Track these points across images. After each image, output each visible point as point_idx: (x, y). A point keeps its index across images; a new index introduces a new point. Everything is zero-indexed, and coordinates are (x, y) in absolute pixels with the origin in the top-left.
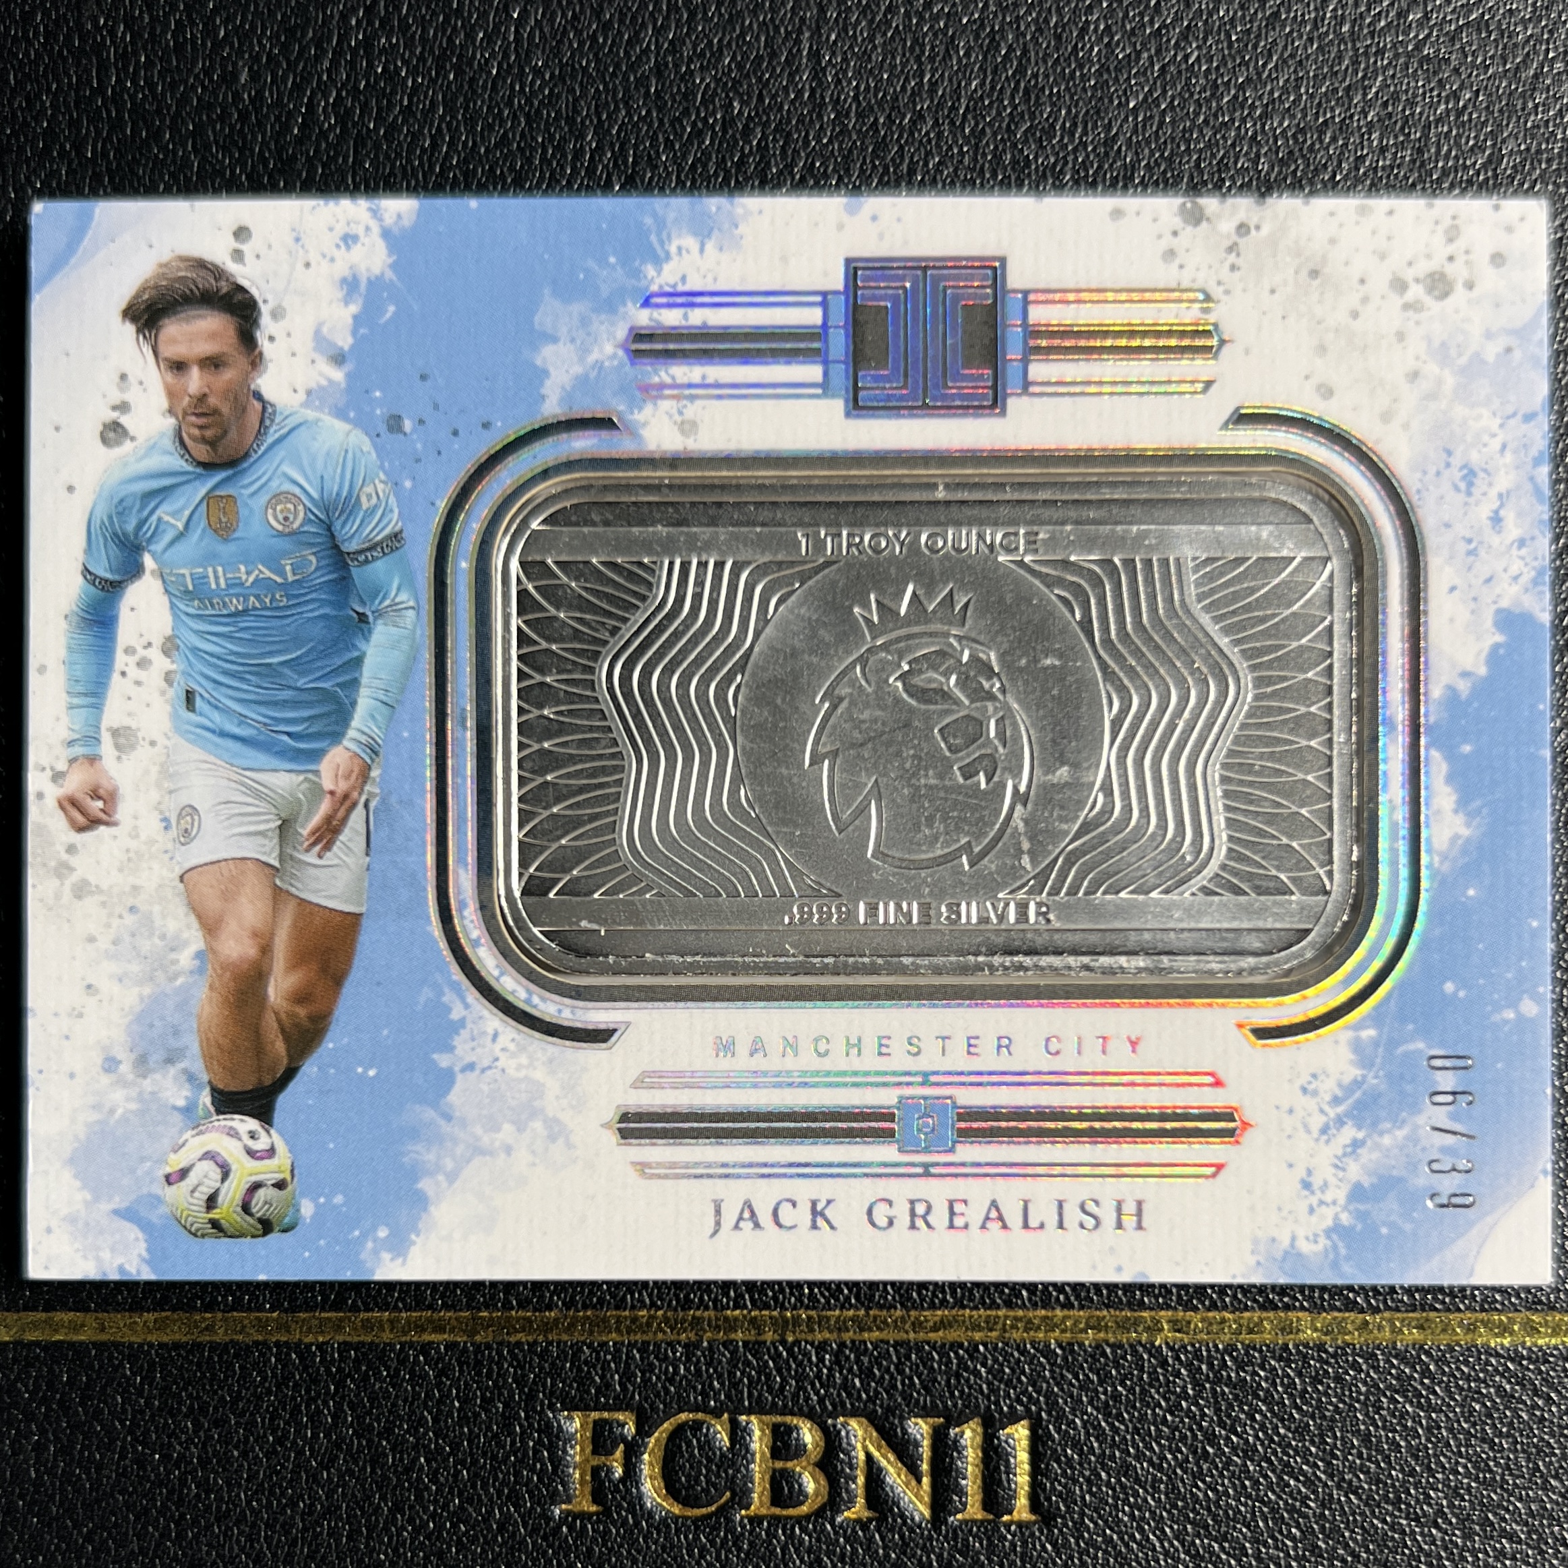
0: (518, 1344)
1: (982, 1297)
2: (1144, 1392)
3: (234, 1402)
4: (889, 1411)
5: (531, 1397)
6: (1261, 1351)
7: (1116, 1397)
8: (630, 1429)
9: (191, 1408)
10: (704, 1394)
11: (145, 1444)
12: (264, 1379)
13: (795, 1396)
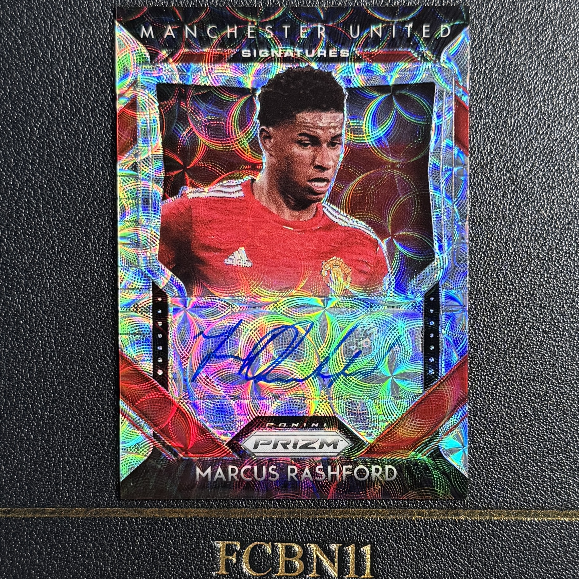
0: (202, 519)
1: (355, 504)
2: (408, 535)
3: (107, 538)
4: (324, 541)
5: (206, 536)
6: (447, 522)
7: (399, 537)
8: (238, 547)
9: (92, 539)
10: (262, 535)
11: (76, 552)
12: (117, 530)
13: (293, 536)
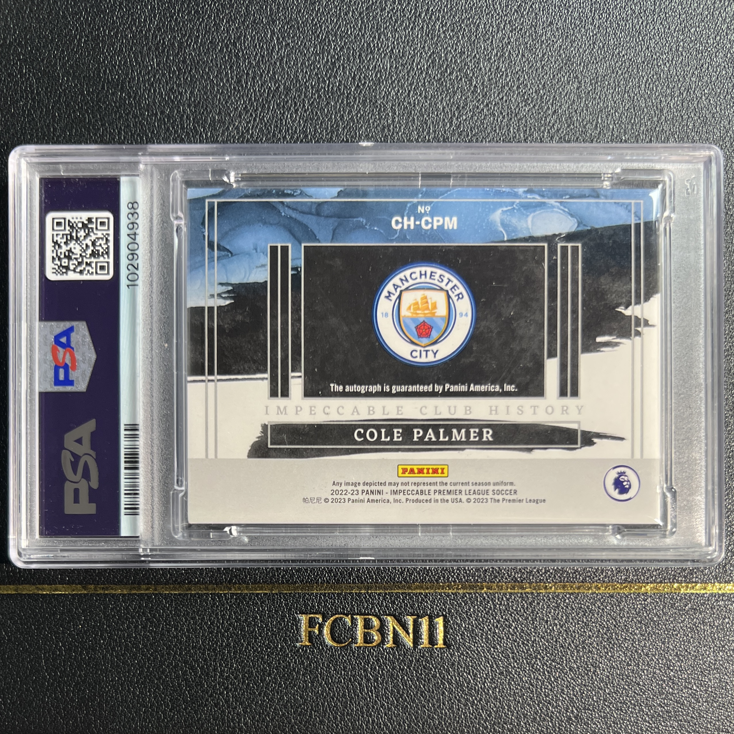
0: (286, 594)
2: (478, 608)
3: (198, 612)
4: (400, 614)
5: (290, 609)
7: (470, 609)
8: (321, 620)
9: (184, 614)
10: (343, 609)
11: (170, 626)
12: (207, 604)
13: (371, 610)
